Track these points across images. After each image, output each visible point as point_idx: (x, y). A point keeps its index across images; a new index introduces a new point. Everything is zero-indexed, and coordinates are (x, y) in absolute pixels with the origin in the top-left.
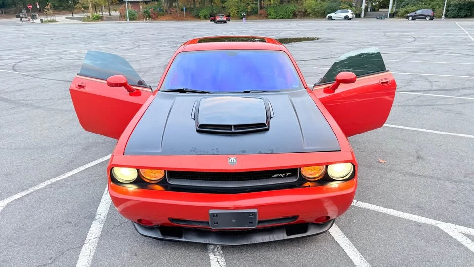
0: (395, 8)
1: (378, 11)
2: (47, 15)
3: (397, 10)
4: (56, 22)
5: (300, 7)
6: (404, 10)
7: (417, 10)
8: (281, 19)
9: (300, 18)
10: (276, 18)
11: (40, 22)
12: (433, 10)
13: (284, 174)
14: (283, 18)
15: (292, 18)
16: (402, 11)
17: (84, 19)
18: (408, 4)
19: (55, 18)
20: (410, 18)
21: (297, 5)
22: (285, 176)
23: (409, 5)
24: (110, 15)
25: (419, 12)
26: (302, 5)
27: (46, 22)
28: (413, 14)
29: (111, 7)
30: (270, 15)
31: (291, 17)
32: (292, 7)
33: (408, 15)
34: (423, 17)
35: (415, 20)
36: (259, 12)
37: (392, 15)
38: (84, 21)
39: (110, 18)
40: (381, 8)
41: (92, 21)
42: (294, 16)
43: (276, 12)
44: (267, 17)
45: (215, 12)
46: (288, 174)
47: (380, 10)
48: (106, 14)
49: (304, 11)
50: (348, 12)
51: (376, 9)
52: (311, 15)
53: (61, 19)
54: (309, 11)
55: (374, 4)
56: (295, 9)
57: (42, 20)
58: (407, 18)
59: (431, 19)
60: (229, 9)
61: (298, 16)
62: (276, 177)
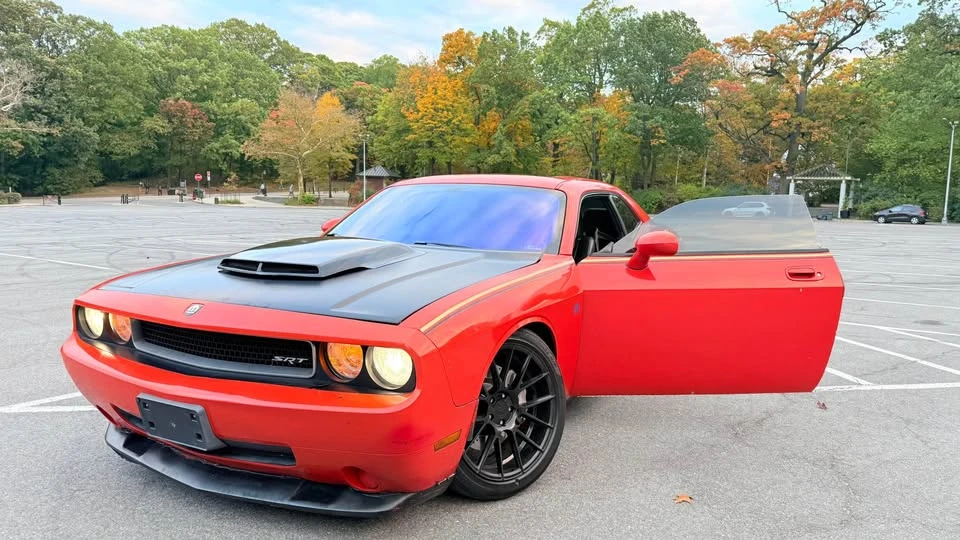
0: (851, 201)
1: (818, 206)
2: (226, 192)
3: (856, 206)
4: (239, 203)
5: (670, 195)
6: (869, 205)
7: (893, 207)
11: (213, 202)
12: (925, 207)
13: (294, 359)
15: (654, 214)
16: (864, 207)
17: (287, 202)
18: (877, 195)
19: (238, 198)
20: (881, 220)
21: (664, 193)
22: (296, 364)
23: (878, 198)
24: (330, 196)
25: (896, 210)
26: (672, 190)
27: (222, 202)
28: (886, 213)
29: (335, 184)
31: (654, 210)
32: (656, 194)
33: (877, 213)
34: (906, 219)
35: (890, 222)
37: (847, 214)
38: (287, 204)
39: (331, 202)
40: (825, 201)
41: (300, 205)
42: (660, 208)
46: (301, 360)
47: (822, 205)
48: (324, 195)
49: (677, 202)
50: (762, 206)
51: (815, 203)
53: (247, 198)
55: (811, 195)
56: (661, 197)
57: (217, 201)
58: (876, 219)
59: (922, 222)
62: (280, 364)
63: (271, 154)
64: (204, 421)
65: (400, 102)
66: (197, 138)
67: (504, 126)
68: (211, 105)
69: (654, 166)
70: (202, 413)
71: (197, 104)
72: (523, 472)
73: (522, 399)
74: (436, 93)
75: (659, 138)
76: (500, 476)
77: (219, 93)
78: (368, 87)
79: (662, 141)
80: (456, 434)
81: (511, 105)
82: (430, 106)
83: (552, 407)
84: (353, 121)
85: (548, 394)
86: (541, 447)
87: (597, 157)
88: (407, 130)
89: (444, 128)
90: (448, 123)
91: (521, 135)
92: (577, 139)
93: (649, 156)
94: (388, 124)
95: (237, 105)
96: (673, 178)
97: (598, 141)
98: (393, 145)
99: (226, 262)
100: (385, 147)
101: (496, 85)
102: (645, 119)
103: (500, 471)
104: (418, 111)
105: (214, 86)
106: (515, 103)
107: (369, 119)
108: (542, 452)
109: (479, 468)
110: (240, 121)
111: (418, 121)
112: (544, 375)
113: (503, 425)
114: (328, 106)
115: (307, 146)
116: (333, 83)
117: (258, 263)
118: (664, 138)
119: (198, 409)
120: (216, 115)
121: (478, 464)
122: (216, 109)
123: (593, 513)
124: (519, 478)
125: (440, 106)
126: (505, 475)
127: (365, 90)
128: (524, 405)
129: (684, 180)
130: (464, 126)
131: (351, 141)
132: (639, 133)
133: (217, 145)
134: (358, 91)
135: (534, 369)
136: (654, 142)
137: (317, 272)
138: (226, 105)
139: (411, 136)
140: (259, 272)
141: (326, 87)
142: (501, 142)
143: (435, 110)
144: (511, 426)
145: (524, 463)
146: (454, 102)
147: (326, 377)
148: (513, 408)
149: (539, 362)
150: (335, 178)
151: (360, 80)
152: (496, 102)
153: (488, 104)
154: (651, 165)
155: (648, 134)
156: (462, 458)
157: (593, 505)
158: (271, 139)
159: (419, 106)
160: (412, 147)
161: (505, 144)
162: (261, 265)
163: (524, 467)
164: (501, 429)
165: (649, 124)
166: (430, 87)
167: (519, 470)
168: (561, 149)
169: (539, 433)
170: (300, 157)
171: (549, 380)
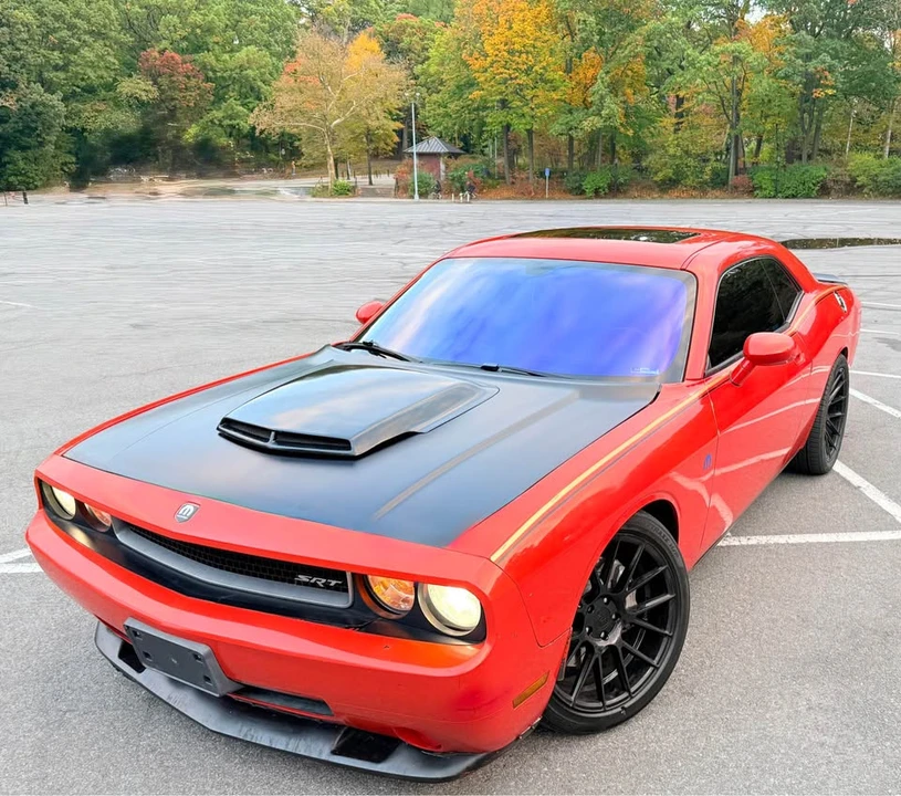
5: (839, 170)
8: (787, 197)
9: (838, 198)
10: (774, 197)
13: (324, 581)
14: (794, 197)
15: (815, 198)
17: (313, 192)
21: (831, 167)
22: (327, 586)
24: (371, 183)
26: (842, 164)
29: (376, 165)
30: (761, 188)
31: (814, 194)
32: (819, 170)
36: (732, 179)
38: (314, 196)
39: (371, 192)
41: (331, 196)
42: (824, 191)
43: (776, 181)
44: (752, 192)
45: (622, 180)
46: (333, 583)
48: (362, 181)
49: (848, 180)
52: (865, 190)
54: (862, 180)
56: (825, 174)
60: (656, 173)
61: (833, 192)
62: (306, 584)
63: (291, 126)
64: (212, 663)
65: (462, 44)
66: (192, 104)
67: (608, 73)
68: (208, 58)
69: (818, 128)
70: (208, 655)
71: (187, 57)
72: (631, 696)
73: (630, 601)
74: (510, 28)
75: (827, 87)
76: (601, 704)
77: (216, 39)
78: (415, 21)
79: (830, 92)
80: (542, 680)
81: (617, 41)
82: (502, 47)
83: (671, 609)
84: (397, 73)
85: (667, 593)
86: (655, 662)
87: (738, 116)
88: (471, 84)
89: (523, 79)
90: (527, 72)
91: (631, 86)
92: (709, 91)
93: (811, 114)
94: (444, 77)
95: (242, 55)
96: (844, 145)
97: (739, 93)
98: (452, 106)
99: (227, 422)
100: (442, 110)
101: (596, 12)
102: (808, 57)
103: (600, 699)
104: (487, 56)
105: (209, 30)
106: (623, 38)
107: (418, 69)
108: (656, 668)
109: (573, 698)
110: (247, 78)
111: (486, 71)
112: (661, 569)
113: (604, 638)
114: (364, 51)
115: (335, 112)
116: (367, 16)
117: (269, 431)
118: (833, 87)
119: (202, 649)
120: (214, 71)
121: (571, 694)
122: (214, 63)
123: (723, 756)
124: (626, 706)
125: (517, 47)
126: (608, 703)
127: (413, 27)
128: (632, 608)
129: (858, 146)
130: (550, 75)
131: (395, 103)
132: (798, 79)
133: (219, 114)
134: (402, 29)
135: (648, 562)
136: (818, 93)
137: (349, 448)
138: (226, 56)
139: (476, 94)
140: (271, 444)
141: (358, 25)
142: (602, 97)
143: (508, 52)
144: (615, 638)
145: (632, 684)
146: (535, 40)
147: (367, 610)
148: (618, 616)
149: (654, 553)
150: (375, 155)
151: (405, 10)
152: (596, 38)
153: (584, 41)
154: (814, 126)
155: (811, 82)
156: (553, 694)
157: (724, 741)
158: (289, 105)
159: (488, 48)
160: (477, 109)
161: (608, 100)
162: (273, 433)
163: (632, 690)
164: (602, 644)
165: (812, 66)
166: (502, 20)
167: (625, 695)
168: (686, 105)
169: (652, 643)
170: (329, 129)
171: (668, 576)
